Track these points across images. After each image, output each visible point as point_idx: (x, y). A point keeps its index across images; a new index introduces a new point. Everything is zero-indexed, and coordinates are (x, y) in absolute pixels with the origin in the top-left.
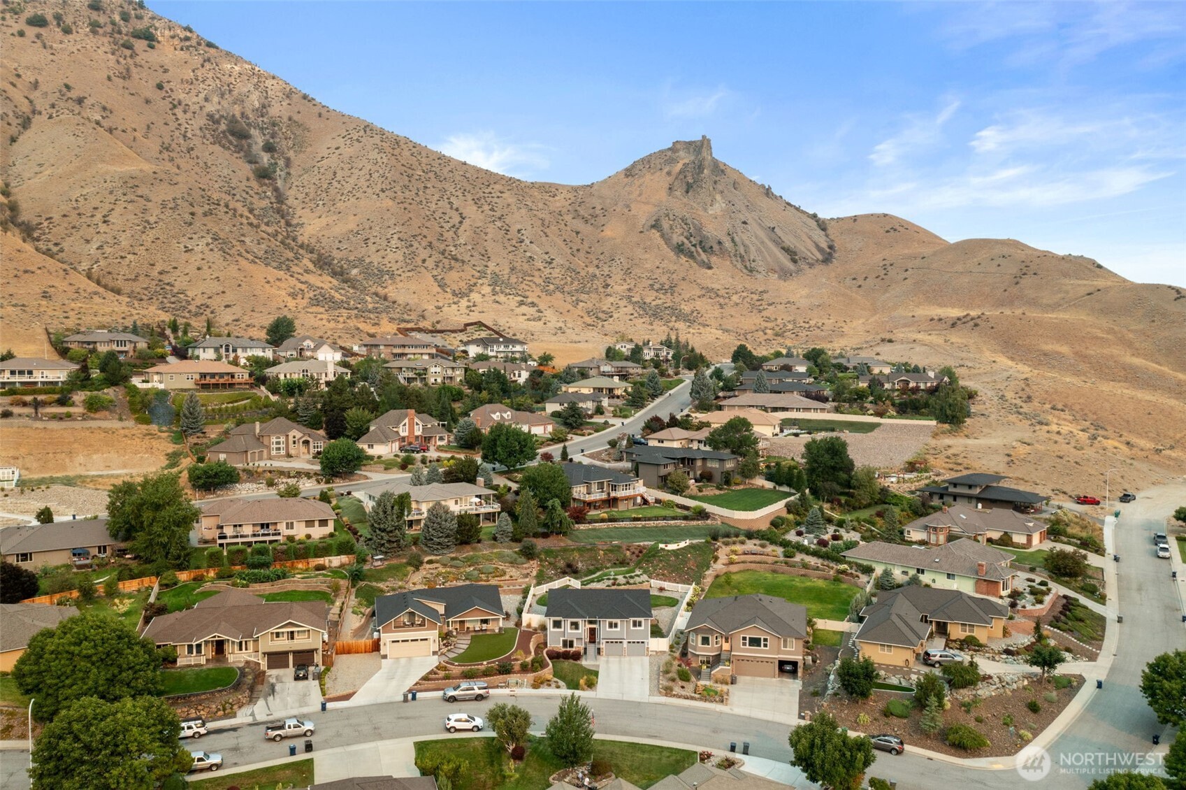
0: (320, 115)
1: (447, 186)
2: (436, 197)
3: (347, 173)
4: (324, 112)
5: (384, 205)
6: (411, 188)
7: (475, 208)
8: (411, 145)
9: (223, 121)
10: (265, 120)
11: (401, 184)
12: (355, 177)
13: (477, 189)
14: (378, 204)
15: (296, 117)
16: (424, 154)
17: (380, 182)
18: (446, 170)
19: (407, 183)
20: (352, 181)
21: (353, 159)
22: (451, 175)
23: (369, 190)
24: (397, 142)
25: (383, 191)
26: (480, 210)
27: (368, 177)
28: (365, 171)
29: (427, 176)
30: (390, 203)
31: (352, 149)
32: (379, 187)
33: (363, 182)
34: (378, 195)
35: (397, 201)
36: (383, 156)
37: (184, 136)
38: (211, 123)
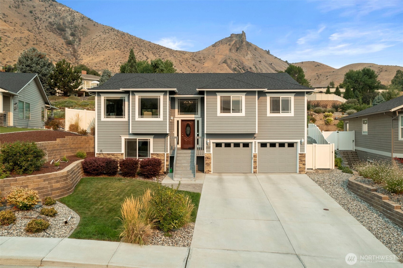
0: (94, 25)
1: (142, 48)
2: (138, 51)
3: (103, 43)
4: (96, 24)
5: (116, 52)
6: (127, 47)
7: (153, 55)
8: (129, 35)
9: (55, 25)
10: (72, 26)
11: (124, 46)
12: (105, 44)
13: (154, 50)
14: (113, 52)
15: (85, 25)
16: (134, 38)
17: (115, 45)
18: (142, 44)
19: (126, 46)
20: (104, 45)
21: (105, 39)
22: (144, 45)
23: (111, 48)
24: (124, 34)
25: (116, 47)
26: (155, 56)
27: (111, 44)
28: (110, 42)
29: (134, 45)
30: (118, 51)
31: (105, 35)
32: (115, 46)
33: (108, 46)
34: (114, 49)
35: (121, 51)
36: (117, 37)
37: (38, 28)
38: (50, 25)
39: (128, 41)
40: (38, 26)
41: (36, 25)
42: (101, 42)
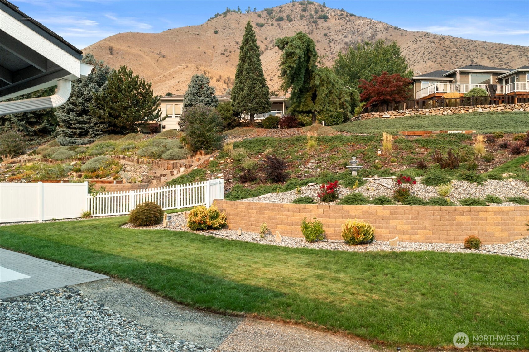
0: (402, 34)
1: (471, 53)
2: (463, 59)
3: (412, 56)
4: (404, 33)
5: (428, 65)
6: (447, 56)
7: (488, 61)
8: (451, 39)
9: (352, 44)
10: (373, 41)
11: (441, 55)
12: (415, 57)
13: (491, 53)
14: (425, 65)
15: (389, 38)
16: (459, 41)
17: (428, 55)
18: (471, 47)
19: (445, 54)
20: (413, 59)
21: (416, 49)
22: (475, 48)
23: (422, 61)
24: (443, 38)
25: (429, 59)
26: (492, 61)
27: (422, 55)
28: (422, 53)
29: (459, 50)
30: (432, 63)
31: (416, 45)
32: (427, 57)
33: (419, 58)
34: (426, 62)
35: (436, 63)
36: (433, 44)
37: (332, 53)
38: (346, 46)
39: (450, 47)
40: (332, 50)
41: (329, 49)
42: (409, 55)
